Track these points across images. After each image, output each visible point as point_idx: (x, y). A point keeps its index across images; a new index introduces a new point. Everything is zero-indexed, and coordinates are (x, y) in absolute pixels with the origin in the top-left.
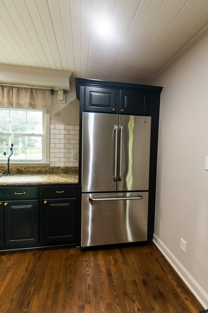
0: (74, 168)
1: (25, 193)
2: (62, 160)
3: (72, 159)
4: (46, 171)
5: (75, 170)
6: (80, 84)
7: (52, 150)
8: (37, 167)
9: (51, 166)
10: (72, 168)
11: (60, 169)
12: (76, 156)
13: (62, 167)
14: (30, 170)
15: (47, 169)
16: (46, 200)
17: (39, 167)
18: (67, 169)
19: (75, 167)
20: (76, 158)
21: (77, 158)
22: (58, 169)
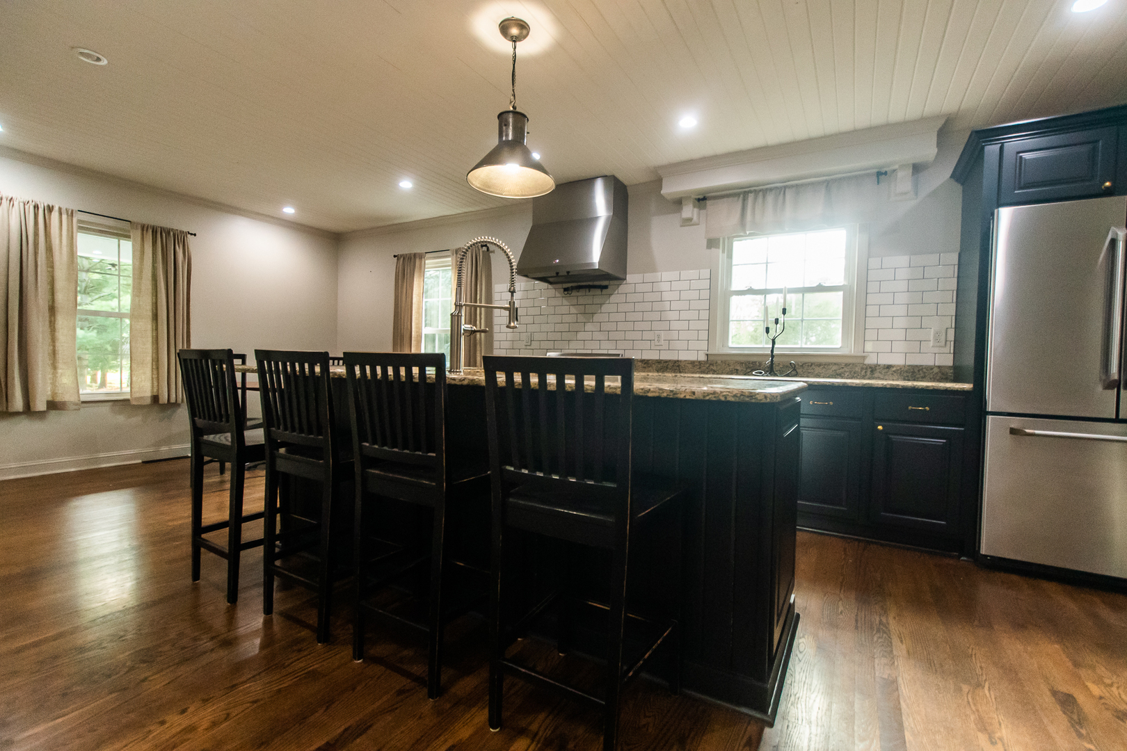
0: (936, 370)
1: (831, 403)
2: (900, 347)
3: (931, 344)
4: (854, 373)
5: (940, 374)
6: (984, 142)
7: (870, 323)
8: (832, 363)
9: (867, 362)
10: (931, 368)
11: (894, 369)
12: (944, 334)
13: (898, 366)
14: (812, 371)
15: (857, 369)
16: (882, 423)
17: (835, 364)
18: (913, 372)
19: (939, 367)
20: (944, 342)
21: (948, 343)
22: (886, 370)
